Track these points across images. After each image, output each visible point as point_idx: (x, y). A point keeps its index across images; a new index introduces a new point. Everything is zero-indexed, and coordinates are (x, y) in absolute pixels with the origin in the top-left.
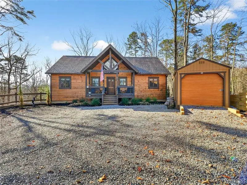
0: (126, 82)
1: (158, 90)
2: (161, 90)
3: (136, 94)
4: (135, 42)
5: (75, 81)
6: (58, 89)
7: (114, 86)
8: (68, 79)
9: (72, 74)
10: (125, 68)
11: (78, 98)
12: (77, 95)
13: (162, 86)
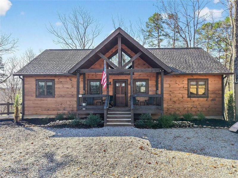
0: (147, 86)
1: (207, 100)
2: (212, 100)
3: (165, 105)
4: (158, 28)
5: (60, 86)
6: (34, 98)
7: (126, 94)
8: (50, 84)
9: (56, 76)
10: (144, 65)
11: (66, 112)
12: (63, 106)
13: (214, 93)
